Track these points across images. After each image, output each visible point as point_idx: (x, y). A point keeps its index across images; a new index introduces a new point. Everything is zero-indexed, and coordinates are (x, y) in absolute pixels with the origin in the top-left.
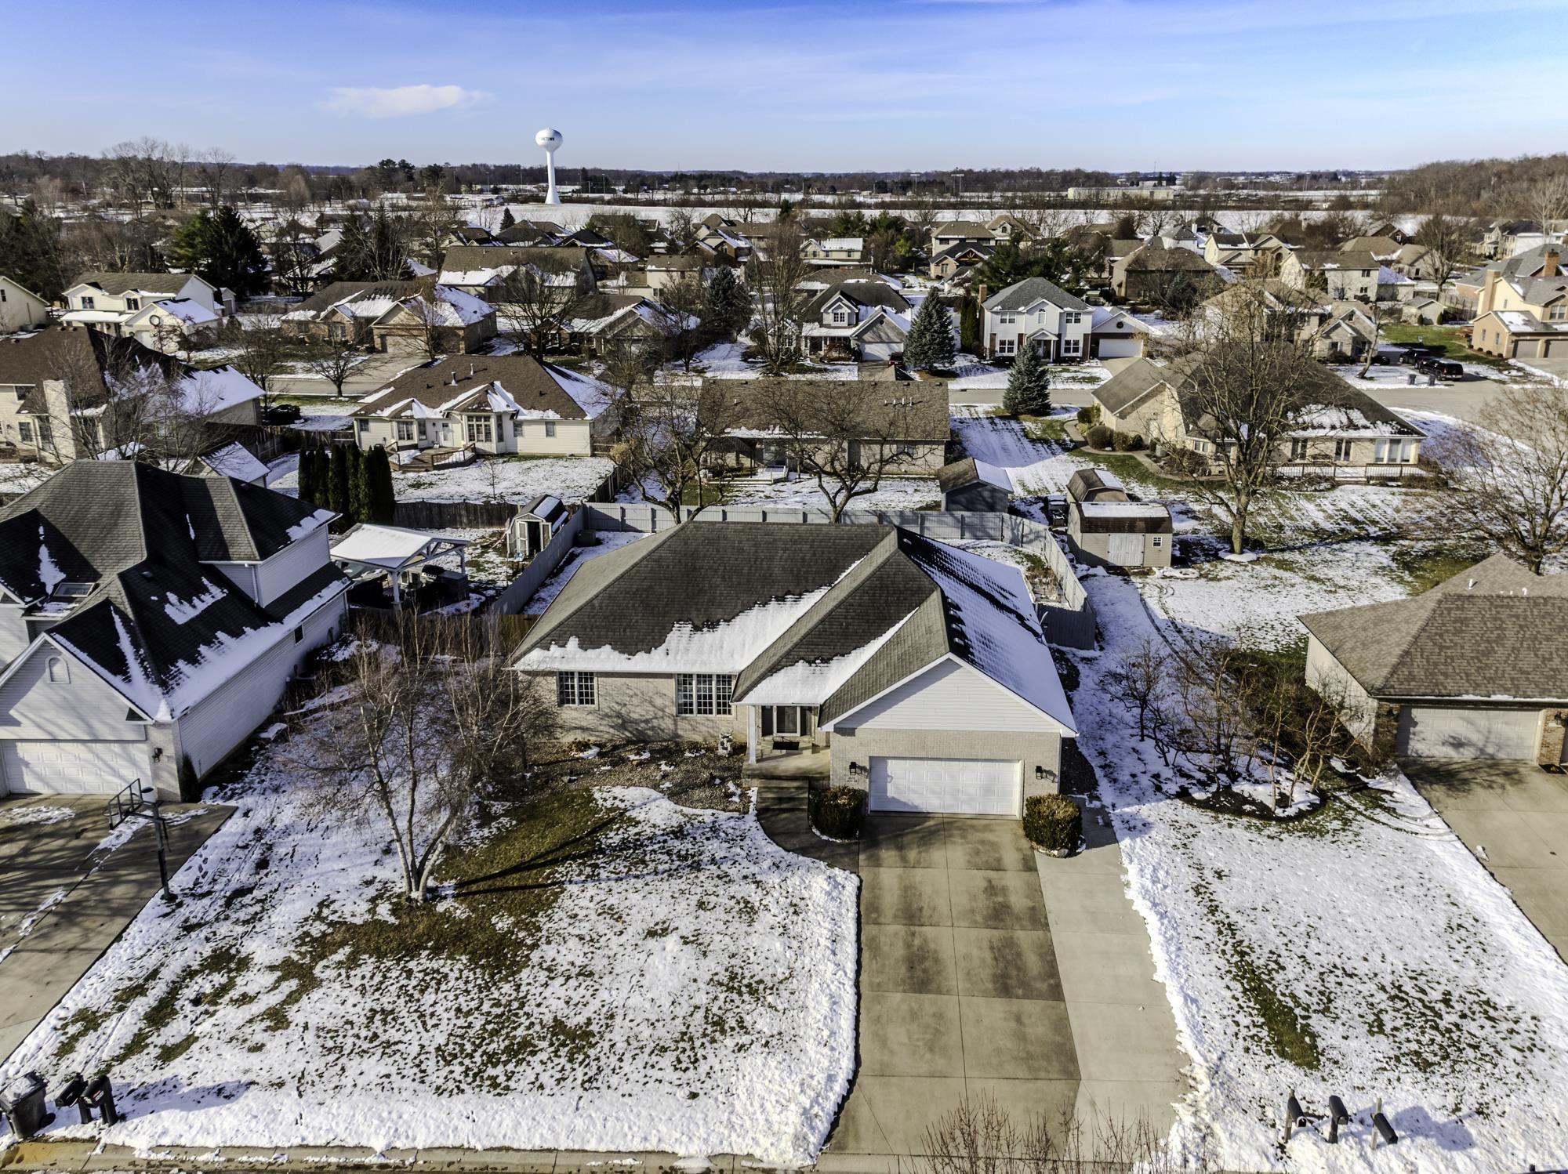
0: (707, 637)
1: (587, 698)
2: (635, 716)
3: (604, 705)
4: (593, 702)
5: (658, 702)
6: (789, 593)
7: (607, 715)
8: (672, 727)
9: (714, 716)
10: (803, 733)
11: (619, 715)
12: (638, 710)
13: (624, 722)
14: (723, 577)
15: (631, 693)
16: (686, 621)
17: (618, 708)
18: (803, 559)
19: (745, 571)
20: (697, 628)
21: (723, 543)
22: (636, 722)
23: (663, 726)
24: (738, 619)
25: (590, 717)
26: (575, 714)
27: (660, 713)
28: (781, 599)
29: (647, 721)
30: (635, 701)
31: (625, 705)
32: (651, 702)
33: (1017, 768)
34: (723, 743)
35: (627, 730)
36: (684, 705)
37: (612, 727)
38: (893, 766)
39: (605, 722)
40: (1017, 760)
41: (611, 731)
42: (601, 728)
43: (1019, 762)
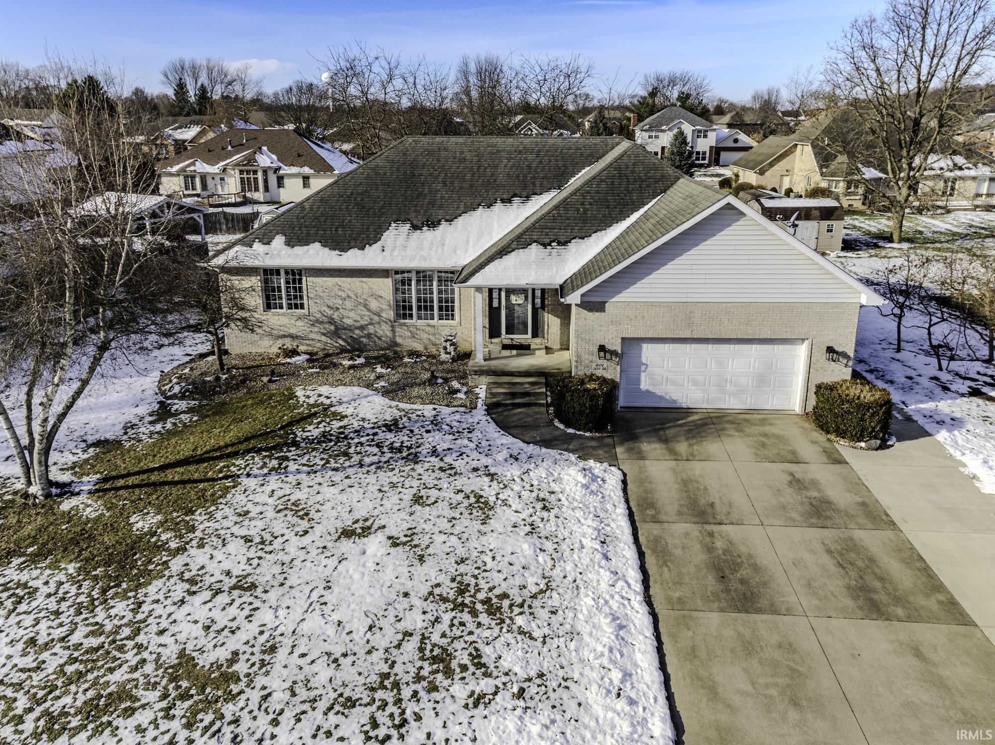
0: (427, 235)
1: (296, 304)
2: (348, 321)
3: (314, 309)
4: (302, 307)
5: (374, 305)
6: (515, 195)
7: (318, 321)
8: (389, 334)
9: (435, 322)
10: (535, 335)
11: (331, 321)
12: (352, 314)
13: (337, 328)
14: (444, 183)
15: (344, 295)
16: (404, 221)
17: (329, 312)
18: (529, 167)
19: (468, 177)
20: (415, 228)
21: (443, 154)
22: (349, 328)
23: (380, 333)
24: (460, 219)
25: (299, 323)
26: (284, 320)
27: (376, 318)
28: (507, 201)
29: (362, 328)
30: (348, 304)
31: (338, 309)
32: (365, 306)
33: (802, 350)
34: (445, 348)
35: (340, 337)
36: (403, 310)
37: (324, 334)
38: (649, 352)
39: (316, 329)
40: (803, 340)
41: (323, 338)
42: (312, 336)
43: (806, 342)
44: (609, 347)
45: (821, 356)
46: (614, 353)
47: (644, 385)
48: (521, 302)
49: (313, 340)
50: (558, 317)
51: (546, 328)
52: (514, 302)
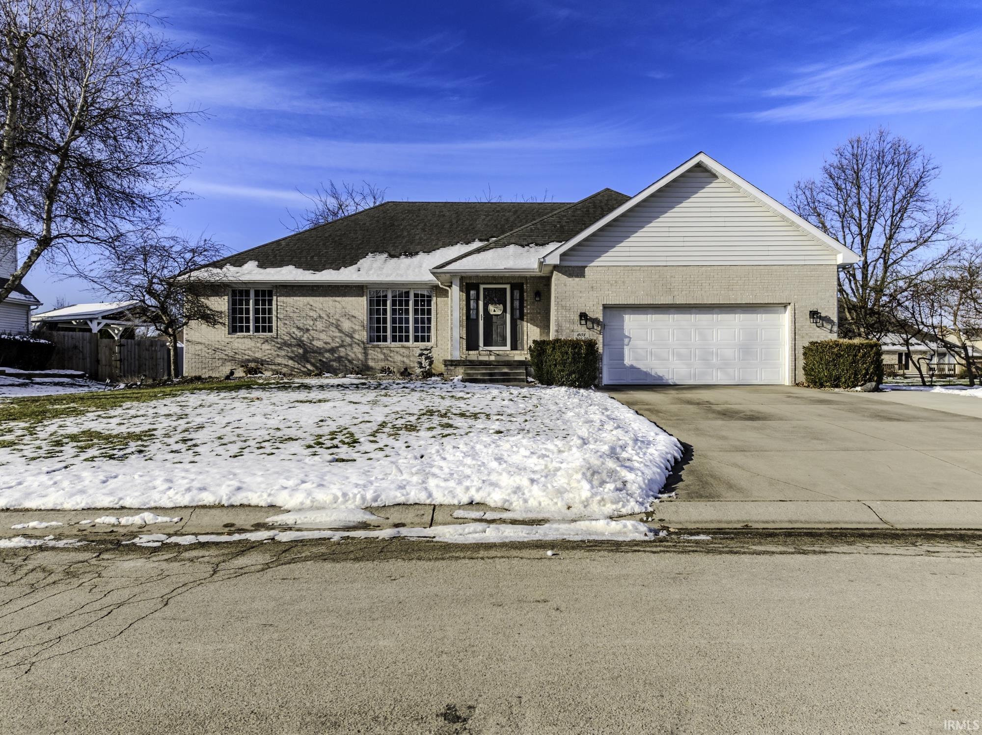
1: (264, 325)
2: (318, 344)
3: (283, 331)
4: (270, 330)
5: (346, 325)
7: (285, 344)
8: (360, 356)
9: (410, 344)
10: (514, 347)
11: (300, 344)
12: (323, 336)
13: (306, 351)
14: (423, 230)
15: (314, 314)
16: (381, 252)
17: (299, 334)
19: (447, 226)
20: (392, 256)
22: (319, 351)
23: (352, 355)
24: (438, 252)
25: (266, 346)
26: (249, 343)
27: (348, 340)
29: (332, 351)
30: (320, 325)
31: (308, 330)
32: (338, 327)
33: (785, 318)
34: (420, 363)
35: (308, 361)
36: (377, 334)
37: (291, 358)
38: (631, 323)
39: (283, 353)
40: (785, 306)
41: (291, 363)
42: (279, 360)
43: (789, 308)
44: (591, 315)
45: (806, 322)
46: (595, 321)
47: (628, 361)
48: (500, 313)
49: (279, 364)
50: (537, 326)
51: (525, 337)
52: (492, 313)
